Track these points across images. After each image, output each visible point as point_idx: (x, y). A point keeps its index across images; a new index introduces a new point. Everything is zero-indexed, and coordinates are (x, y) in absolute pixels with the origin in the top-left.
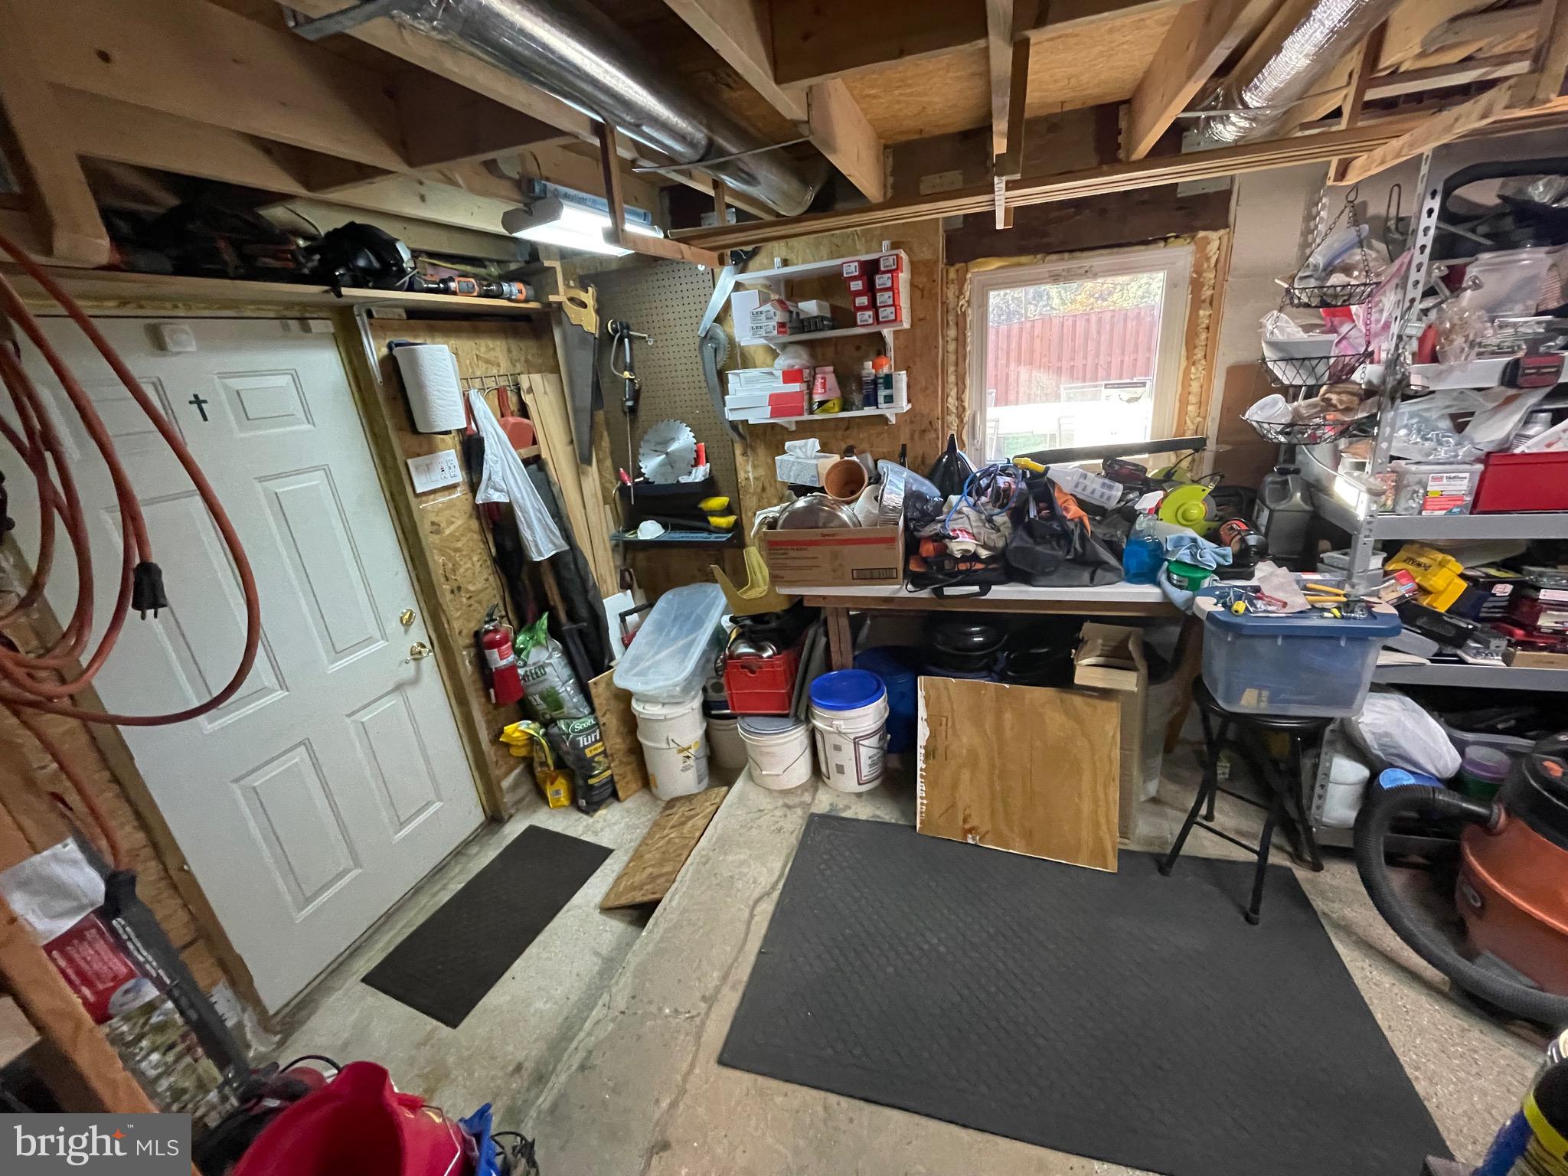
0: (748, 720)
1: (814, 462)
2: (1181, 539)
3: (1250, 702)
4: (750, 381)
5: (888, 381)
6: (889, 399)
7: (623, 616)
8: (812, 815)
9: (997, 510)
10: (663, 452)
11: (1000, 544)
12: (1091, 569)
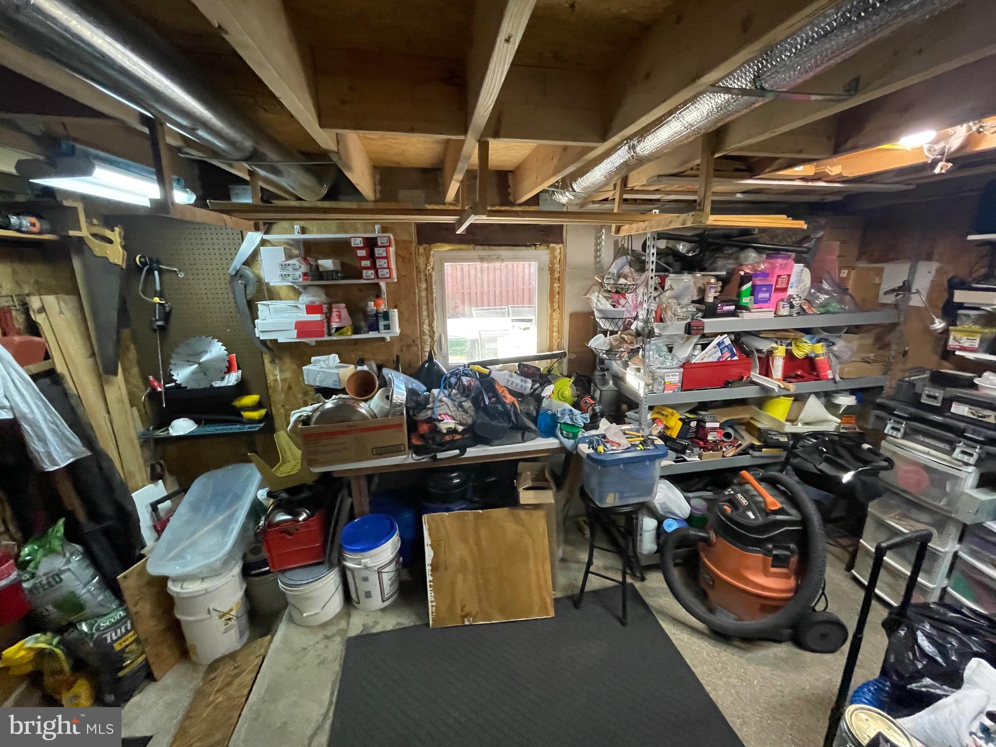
0: (288, 574)
1: (336, 371)
2: (564, 410)
3: (610, 500)
4: (278, 311)
5: (386, 315)
6: (387, 327)
7: (154, 506)
8: (350, 639)
9: (464, 399)
10: (195, 363)
11: (470, 421)
12: (521, 432)
